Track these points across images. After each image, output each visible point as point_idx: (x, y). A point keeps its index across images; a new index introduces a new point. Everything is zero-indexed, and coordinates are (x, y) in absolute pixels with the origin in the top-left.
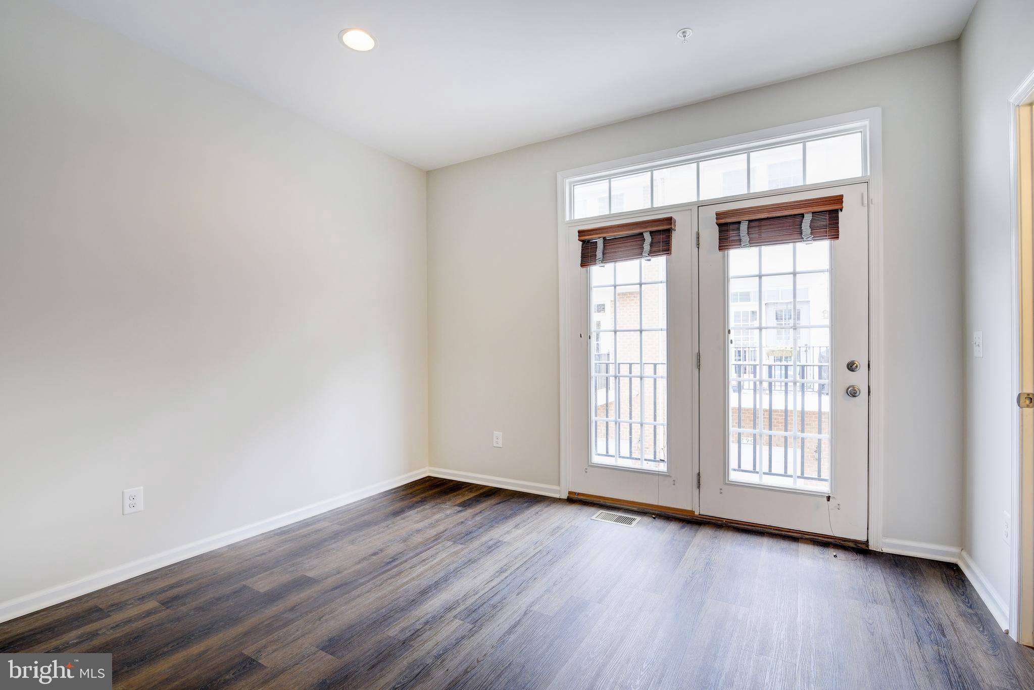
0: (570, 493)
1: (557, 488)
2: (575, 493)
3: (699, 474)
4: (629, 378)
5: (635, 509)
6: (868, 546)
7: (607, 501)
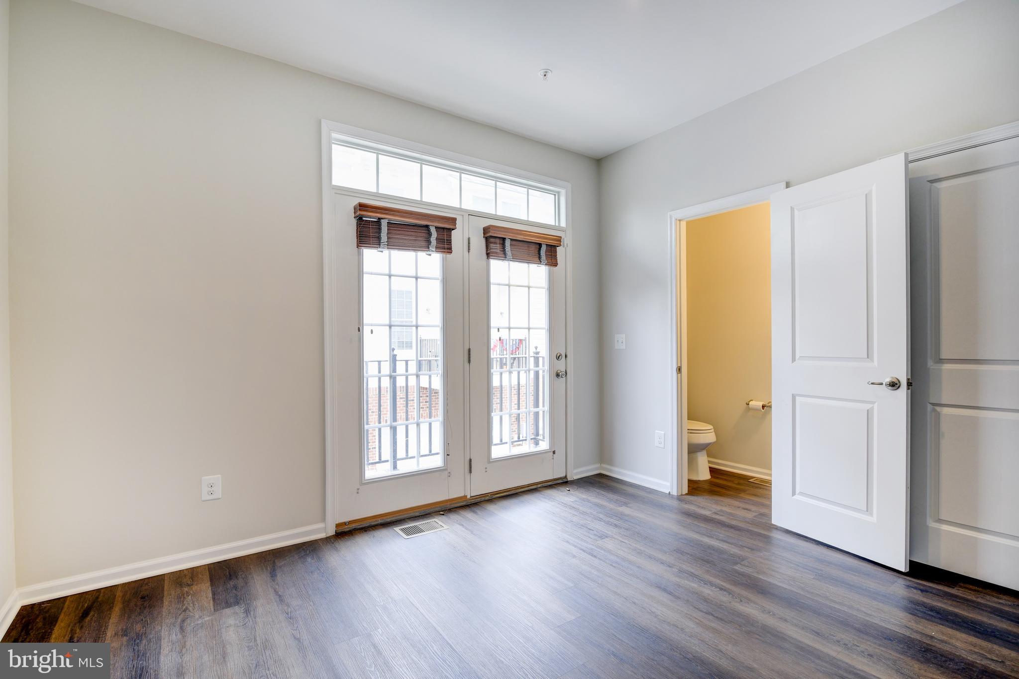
0: (338, 526)
1: (321, 525)
2: (345, 524)
3: (470, 460)
4: (404, 377)
5: (417, 514)
6: (567, 479)
7: (385, 518)
